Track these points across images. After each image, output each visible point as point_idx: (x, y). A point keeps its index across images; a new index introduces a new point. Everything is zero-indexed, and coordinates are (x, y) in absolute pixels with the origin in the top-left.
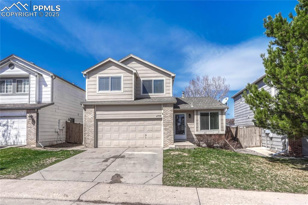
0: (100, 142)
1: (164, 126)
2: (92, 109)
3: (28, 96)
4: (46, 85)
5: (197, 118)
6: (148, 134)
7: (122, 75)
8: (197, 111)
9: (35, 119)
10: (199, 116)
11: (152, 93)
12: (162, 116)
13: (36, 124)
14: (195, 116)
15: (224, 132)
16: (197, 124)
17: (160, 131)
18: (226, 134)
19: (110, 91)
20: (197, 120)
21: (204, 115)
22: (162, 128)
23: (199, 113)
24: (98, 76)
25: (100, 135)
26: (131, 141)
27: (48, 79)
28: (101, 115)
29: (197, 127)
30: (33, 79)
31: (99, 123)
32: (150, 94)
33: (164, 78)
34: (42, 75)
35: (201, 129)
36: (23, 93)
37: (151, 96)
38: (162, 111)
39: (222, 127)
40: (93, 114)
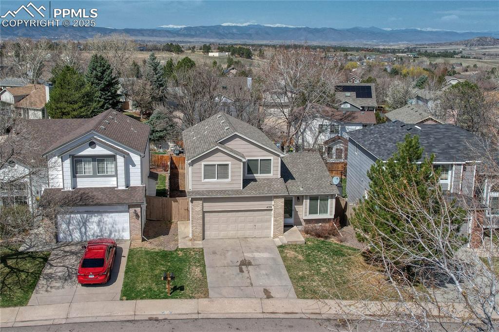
0: (207, 233)
1: (274, 218)
2: (200, 201)
3: (116, 178)
4: (134, 165)
5: (307, 203)
6: (257, 225)
7: (229, 163)
8: (306, 196)
9: (139, 214)
10: (308, 201)
11: (258, 173)
12: (273, 208)
13: (140, 219)
14: (304, 200)
15: (333, 217)
16: (306, 209)
17: (270, 221)
18: (334, 219)
19: (216, 179)
20: (306, 205)
21: (313, 199)
22: (273, 219)
23: (308, 198)
24: (203, 163)
25: (206, 226)
26: (240, 232)
27: (136, 158)
28: (208, 206)
29: (306, 212)
30: (120, 160)
31: (205, 214)
32: (255, 175)
33: (272, 157)
34: (128, 154)
35: (309, 214)
36: (106, 174)
37: (256, 178)
38: (273, 202)
39: (331, 211)
40: (201, 207)
